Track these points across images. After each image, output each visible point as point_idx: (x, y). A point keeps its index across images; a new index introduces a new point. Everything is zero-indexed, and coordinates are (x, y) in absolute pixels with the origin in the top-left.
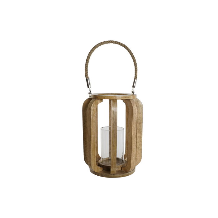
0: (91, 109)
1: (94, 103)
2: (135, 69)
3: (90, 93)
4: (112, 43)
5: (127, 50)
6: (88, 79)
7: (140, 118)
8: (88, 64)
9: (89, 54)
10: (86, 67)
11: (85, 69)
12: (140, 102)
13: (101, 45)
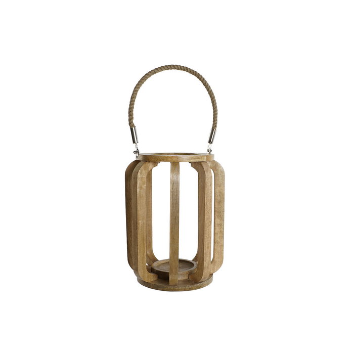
0: (137, 177)
1: (142, 167)
2: (214, 112)
3: (137, 152)
4: (175, 68)
5: (200, 80)
6: (133, 128)
7: (220, 193)
8: (133, 104)
9: (135, 88)
10: (130, 109)
11: (129, 113)
12: (220, 167)
13: (155, 73)
